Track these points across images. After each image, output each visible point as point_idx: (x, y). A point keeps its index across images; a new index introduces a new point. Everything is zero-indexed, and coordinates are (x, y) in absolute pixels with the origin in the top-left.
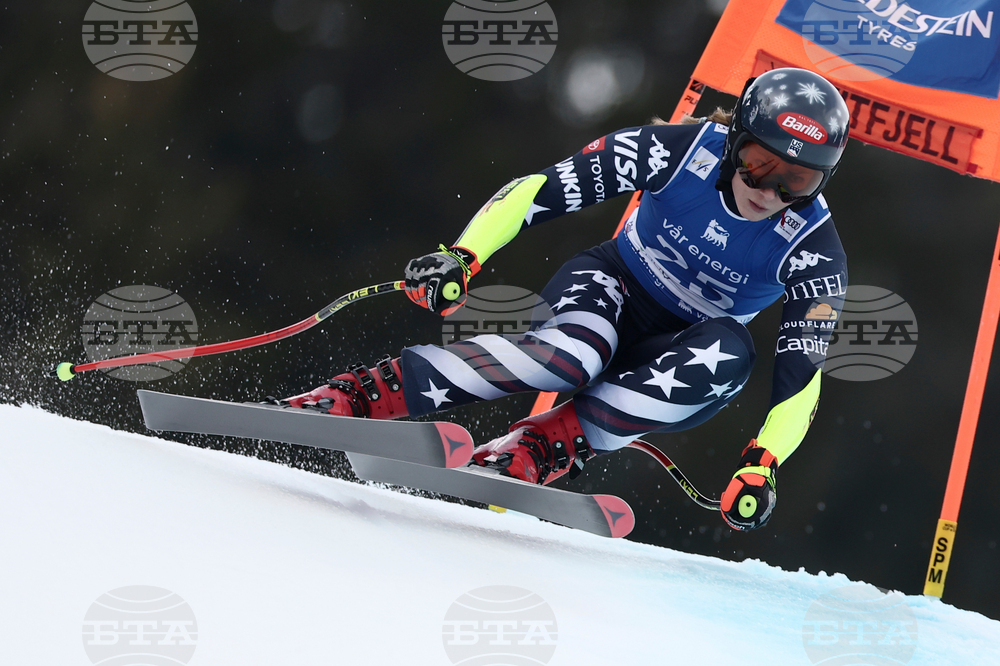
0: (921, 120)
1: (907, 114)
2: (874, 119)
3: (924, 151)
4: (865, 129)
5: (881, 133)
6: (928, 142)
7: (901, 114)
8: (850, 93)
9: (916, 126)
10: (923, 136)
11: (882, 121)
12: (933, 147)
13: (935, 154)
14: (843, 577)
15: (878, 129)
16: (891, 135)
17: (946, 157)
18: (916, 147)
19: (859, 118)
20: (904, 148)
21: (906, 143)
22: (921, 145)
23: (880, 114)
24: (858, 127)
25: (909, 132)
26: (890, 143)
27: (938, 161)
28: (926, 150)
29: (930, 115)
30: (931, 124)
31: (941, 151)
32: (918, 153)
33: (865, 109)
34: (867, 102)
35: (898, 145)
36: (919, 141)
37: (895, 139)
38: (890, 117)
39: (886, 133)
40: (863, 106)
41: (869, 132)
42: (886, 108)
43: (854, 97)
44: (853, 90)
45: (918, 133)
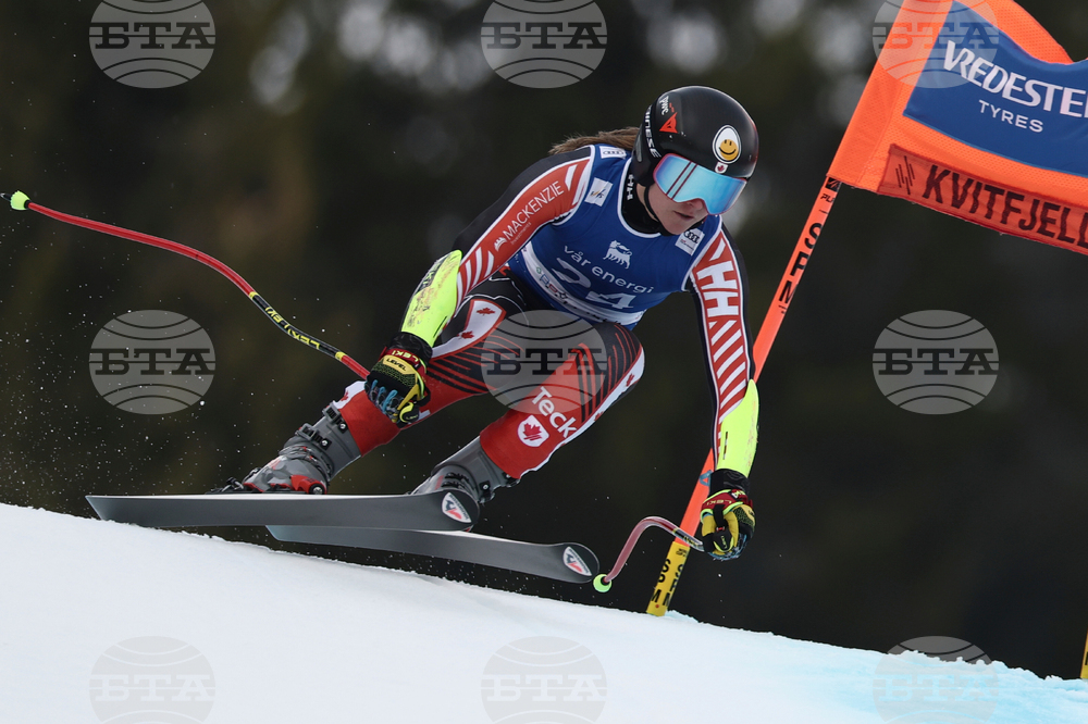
0: (1057, 208)
1: (1042, 202)
2: (1009, 209)
3: (1059, 238)
4: (1000, 218)
5: (1017, 222)
6: (1063, 228)
7: (1036, 203)
8: (984, 184)
9: (1051, 214)
10: (1058, 223)
11: (1018, 211)
12: (1069, 234)
13: (1071, 241)
14: (1002, 664)
15: (1014, 219)
16: (1027, 224)
17: (1082, 243)
18: (1052, 235)
19: (994, 208)
20: (1040, 236)
21: (1042, 231)
22: (1057, 233)
23: (1015, 203)
24: (994, 216)
25: (1045, 221)
26: (1027, 232)
27: (1074, 247)
28: (1062, 237)
29: (1065, 202)
30: (1067, 211)
31: (1077, 238)
32: (1055, 240)
33: (1000, 198)
34: (1001, 192)
35: (1034, 233)
36: (1055, 229)
37: (1030, 227)
38: (1026, 206)
39: (1022, 224)
40: (998, 196)
41: (1004, 221)
42: (1021, 198)
43: (988, 188)
44: (986, 180)
45: (1053, 221)
